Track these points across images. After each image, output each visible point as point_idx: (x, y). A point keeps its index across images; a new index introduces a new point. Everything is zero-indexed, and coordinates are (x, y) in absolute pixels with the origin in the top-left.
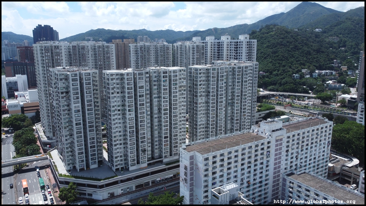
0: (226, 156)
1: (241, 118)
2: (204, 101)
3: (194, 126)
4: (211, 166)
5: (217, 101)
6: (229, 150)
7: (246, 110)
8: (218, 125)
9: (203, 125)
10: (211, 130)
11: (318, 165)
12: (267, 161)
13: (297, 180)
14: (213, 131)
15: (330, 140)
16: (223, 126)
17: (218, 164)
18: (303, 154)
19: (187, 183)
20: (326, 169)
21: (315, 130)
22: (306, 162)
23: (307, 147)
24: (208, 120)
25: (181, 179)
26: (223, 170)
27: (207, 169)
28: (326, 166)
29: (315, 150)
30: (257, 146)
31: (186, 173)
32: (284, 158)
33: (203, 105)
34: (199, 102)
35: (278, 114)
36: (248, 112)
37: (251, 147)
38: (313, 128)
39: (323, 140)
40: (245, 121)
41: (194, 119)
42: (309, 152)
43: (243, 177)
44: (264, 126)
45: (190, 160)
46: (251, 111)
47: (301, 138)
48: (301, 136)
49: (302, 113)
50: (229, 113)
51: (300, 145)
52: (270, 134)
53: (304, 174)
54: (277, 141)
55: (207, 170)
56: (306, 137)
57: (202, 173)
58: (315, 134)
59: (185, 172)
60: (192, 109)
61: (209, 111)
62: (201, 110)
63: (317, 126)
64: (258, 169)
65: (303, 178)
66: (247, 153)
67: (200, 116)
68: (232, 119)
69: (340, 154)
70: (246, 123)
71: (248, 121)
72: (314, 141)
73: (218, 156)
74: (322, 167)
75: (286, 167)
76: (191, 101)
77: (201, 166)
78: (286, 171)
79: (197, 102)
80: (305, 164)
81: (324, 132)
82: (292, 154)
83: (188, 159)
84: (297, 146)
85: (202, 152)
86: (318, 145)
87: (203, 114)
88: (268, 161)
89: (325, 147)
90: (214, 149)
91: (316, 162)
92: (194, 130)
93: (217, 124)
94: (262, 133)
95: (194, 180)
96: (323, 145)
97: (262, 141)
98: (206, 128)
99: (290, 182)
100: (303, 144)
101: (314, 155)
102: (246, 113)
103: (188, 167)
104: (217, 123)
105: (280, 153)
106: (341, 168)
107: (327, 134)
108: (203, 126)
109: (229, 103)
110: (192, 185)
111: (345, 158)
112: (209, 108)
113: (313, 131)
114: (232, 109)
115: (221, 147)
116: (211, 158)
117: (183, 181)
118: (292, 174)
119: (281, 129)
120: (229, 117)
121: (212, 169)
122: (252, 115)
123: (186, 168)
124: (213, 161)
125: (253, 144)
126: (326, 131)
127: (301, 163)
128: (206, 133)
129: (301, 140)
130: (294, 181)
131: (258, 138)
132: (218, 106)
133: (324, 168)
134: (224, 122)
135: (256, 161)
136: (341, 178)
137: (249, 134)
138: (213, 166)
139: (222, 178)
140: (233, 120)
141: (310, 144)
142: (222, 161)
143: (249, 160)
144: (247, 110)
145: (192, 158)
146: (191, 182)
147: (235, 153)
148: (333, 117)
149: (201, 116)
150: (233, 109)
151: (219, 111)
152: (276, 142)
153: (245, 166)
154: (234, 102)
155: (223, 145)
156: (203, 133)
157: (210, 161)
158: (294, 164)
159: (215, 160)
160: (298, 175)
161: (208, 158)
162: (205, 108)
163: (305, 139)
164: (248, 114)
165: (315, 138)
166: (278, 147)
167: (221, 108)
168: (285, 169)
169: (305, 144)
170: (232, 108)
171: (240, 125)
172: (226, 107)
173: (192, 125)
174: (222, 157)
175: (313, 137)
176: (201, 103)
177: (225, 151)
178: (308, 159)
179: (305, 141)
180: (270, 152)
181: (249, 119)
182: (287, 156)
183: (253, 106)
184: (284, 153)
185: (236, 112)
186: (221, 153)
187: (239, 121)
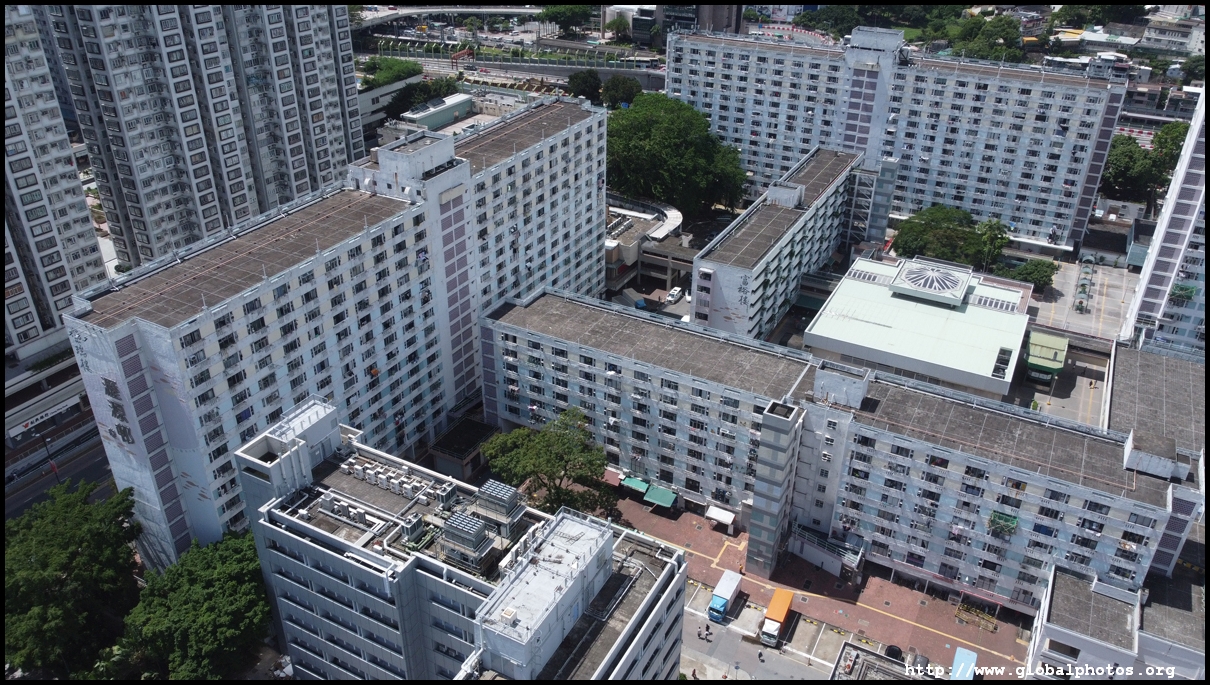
0: (269, 306)
1: (308, 130)
2: (139, 83)
3: (125, 190)
4: (217, 358)
5: (198, 77)
6: (276, 280)
7: (321, 97)
8: (225, 171)
9: (161, 178)
10: (197, 195)
11: (577, 254)
12: (421, 283)
13: (525, 326)
14: (210, 198)
15: (604, 168)
16: (245, 169)
17: (245, 342)
18: (530, 232)
19: (133, 442)
20: (599, 260)
21: (559, 145)
22: (542, 253)
23: (540, 206)
24: (177, 159)
25: (103, 432)
26: (268, 360)
27: (202, 374)
28: (599, 250)
29: (566, 210)
30: (378, 241)
31: (119, 406)
32: (474, 258)
33: (140, 99)
34: (121, 88)
35: (435, 90)
36: (331, 104)
37: (359, 249)
38: (551, 141)
39: (584, 173)
40: (324, 139)
41: (117, 162)
42: (548, 222)
43: (348, 360)
44: (394, 163)
45: (121, 356)
46: (341, 95)
47: (519, 182)
48: (520, 172)
49: (508, 78)
50: (258, 117)
51: (519, 205)
52: (419, 186)
53: (542, 301)
54: (444, 208)
55: (203, 377)
56: (533, 174)
57: (184, 392)
58: (559, 159)
59: (113, 403)
60: (95, 120)
61: (171, 123)
62: (137, 121)
63: (564, 132)
64: (398, 317)
65: (543, 313)
66: (347, 277)
67: (138, 148)
68: (275, 138)
69: (631, 203)
70: (328, 146)
71: (335, 134)
72: (558, 183)
73: (238, 312)
74: (590, 256)
75: (485, 285)
76: (83, 89)
77: (176, 369)
78: (486, 298)
79: (108, 89)
80: (541, 260)
81: (584, 146)
82: (499, 239)
83: (113, 354)
84: (511, 209)
85: (166, 311)
86: (572, 192)
87: (147, 136)
88: (425, 283)
89: (592, 195)
90: (217, 287)
91: (571, 246)
92: (128, 204)
93: (219, 166)
94: (389, 186)
95: (160, 422)
96: (585, 190)
97: (394, 220)
98: (175, 188)
99: (506, 337)
100: (528, 199)
101: (564, 225)
102: (322, 109)
103: (119, 385)
104: (218, 162)
105: (462, 247)
106: (639, 246)
107: (594, 151)
108: (162, 185)
109: (249, 79)
110: (154, 443)
111: (644, 212)
112: (168, 108)
113: (552, 149)
114: (268, 100)
115: (245, 274)
116: (208, 330)
117: (115, 436)
118: (508, 307)
119: (451, 164)
120: (261, 130)
121: (223, 368)
122: (348, 110)
123: (111, 388)
124: (222, 337)
125: (362, 238)
126: (589, 144)
127: (530, 260)
128: (182, 207)
129: (520, 187)
130: (517, 331)
131: (377, 209)
132: (205, 97)
133: (595, 258)
134: (247, 155)
135: (383, 292)
136: (642, 275)
137: (346, 199)
138: (224, 358)
139: (272, 387)
140: (280, 142)
141: (547, 195)
142: (260, 328)
143: (361, 296)
144: (324, 95)
145: (126, 346)
146: (151, 433)
147: (304, 286)
148: (600, 80)
149: (143, 143)
150: (270, 100)
151: (214, 116)
152: (442, 213)
153: (351, 321)
154: (267, 73)
155: (248, 264)
156: (169, 212)
157: (206, 341)
158: (507, 270)
159: (229, 333)
160: (526, 307)
161: (198, 331)
162: (152, 112)
163: (531, 181)
164: (331, 109)
165: (559, 174)
166: (452, 229)
167: (221, 102)
168: (485, 292)
169: (533, 198)
170: (265, 95)
171: (310, 155)
172: (240, 94)
173: (111, 185)
174: (256, 312)
175: (554, 169)
176: (130, 90)
177: (263, 291)
178: (548, 243)
179: (534, 188)
180: (426, 252)
181: (339, 128)
182: (484, 249)
183: (343, 77)
184: (473, 244)
185: (282, 109)
186: (248, 301)
187: (301, 143)
